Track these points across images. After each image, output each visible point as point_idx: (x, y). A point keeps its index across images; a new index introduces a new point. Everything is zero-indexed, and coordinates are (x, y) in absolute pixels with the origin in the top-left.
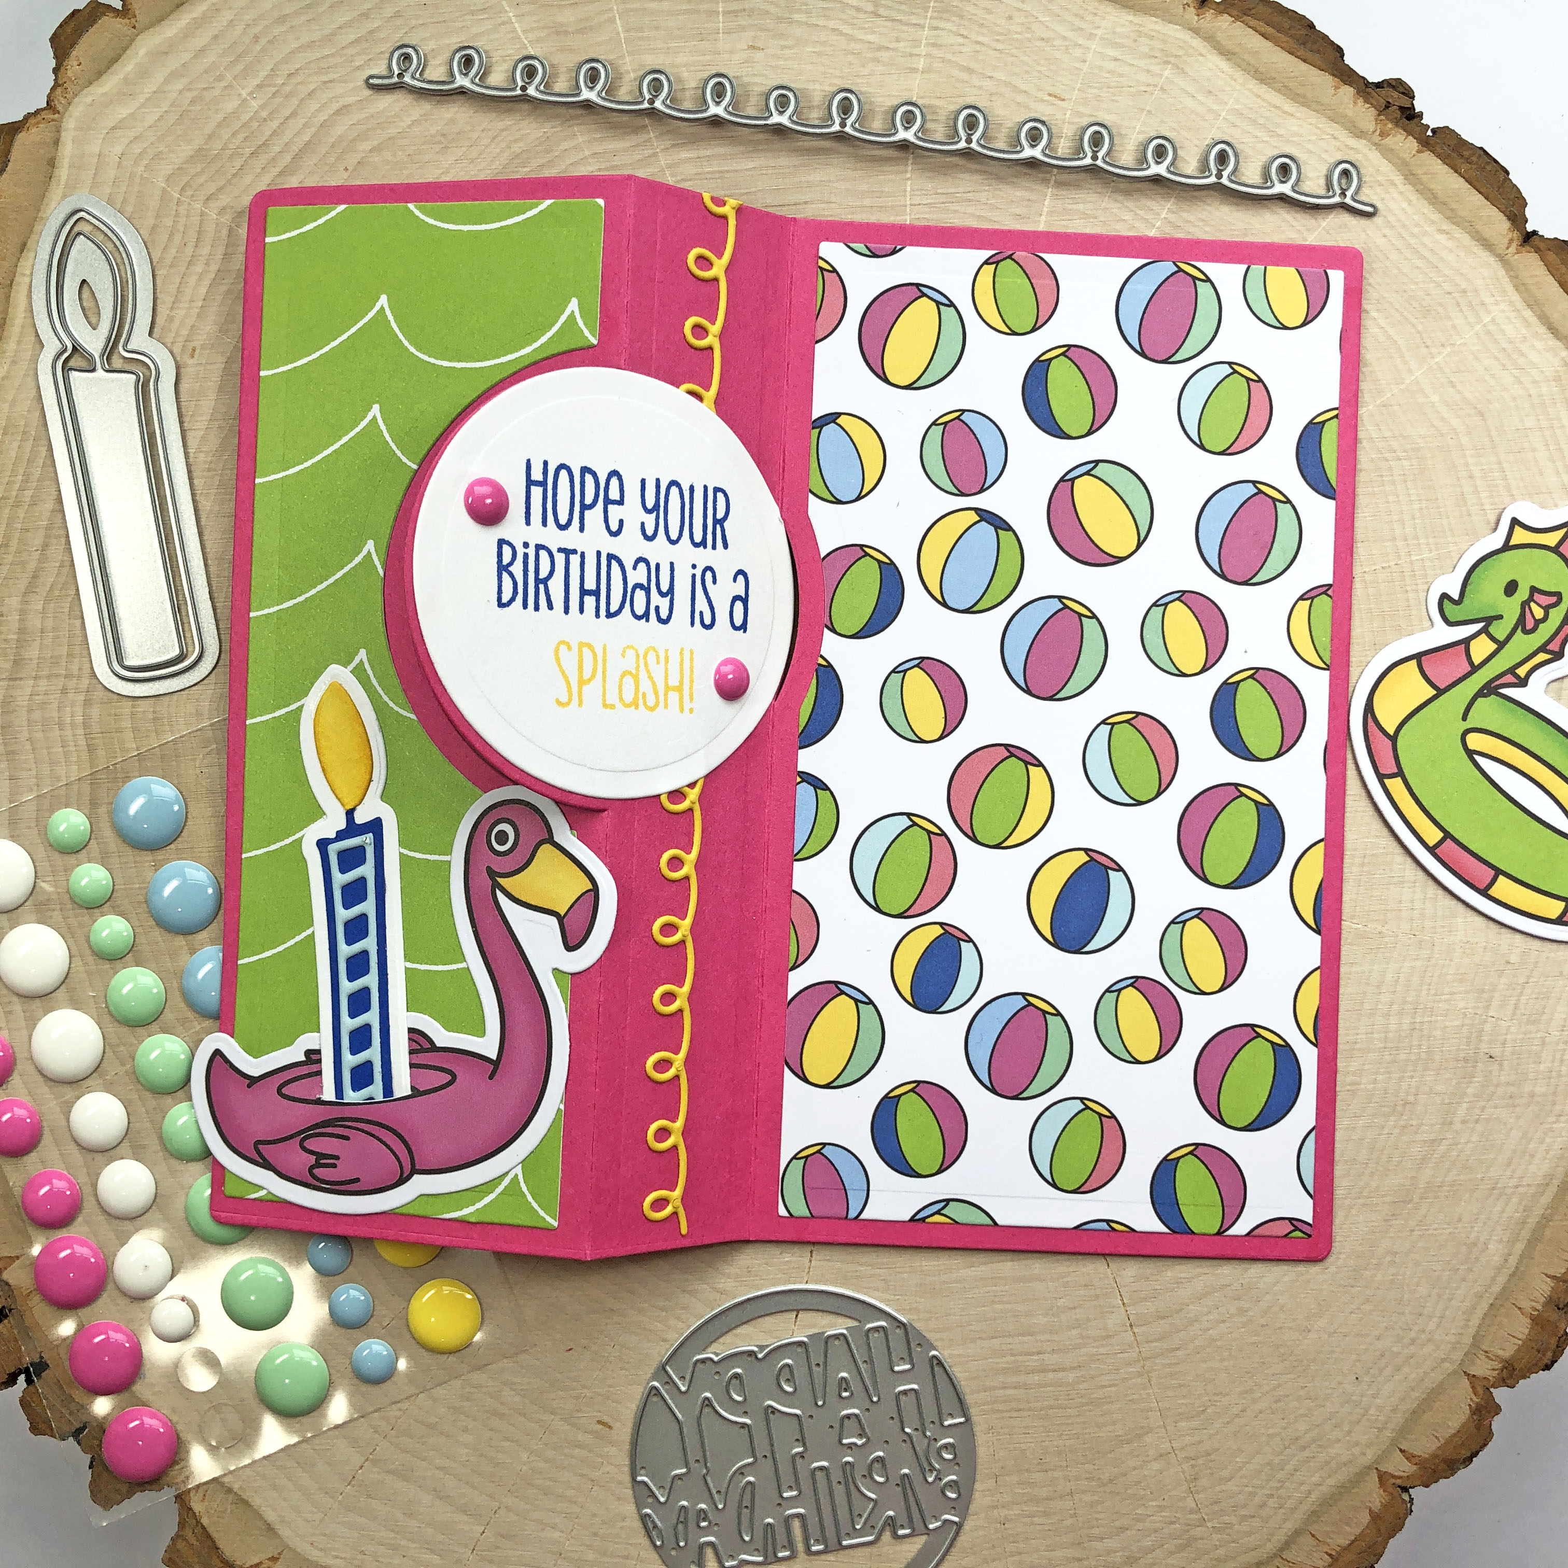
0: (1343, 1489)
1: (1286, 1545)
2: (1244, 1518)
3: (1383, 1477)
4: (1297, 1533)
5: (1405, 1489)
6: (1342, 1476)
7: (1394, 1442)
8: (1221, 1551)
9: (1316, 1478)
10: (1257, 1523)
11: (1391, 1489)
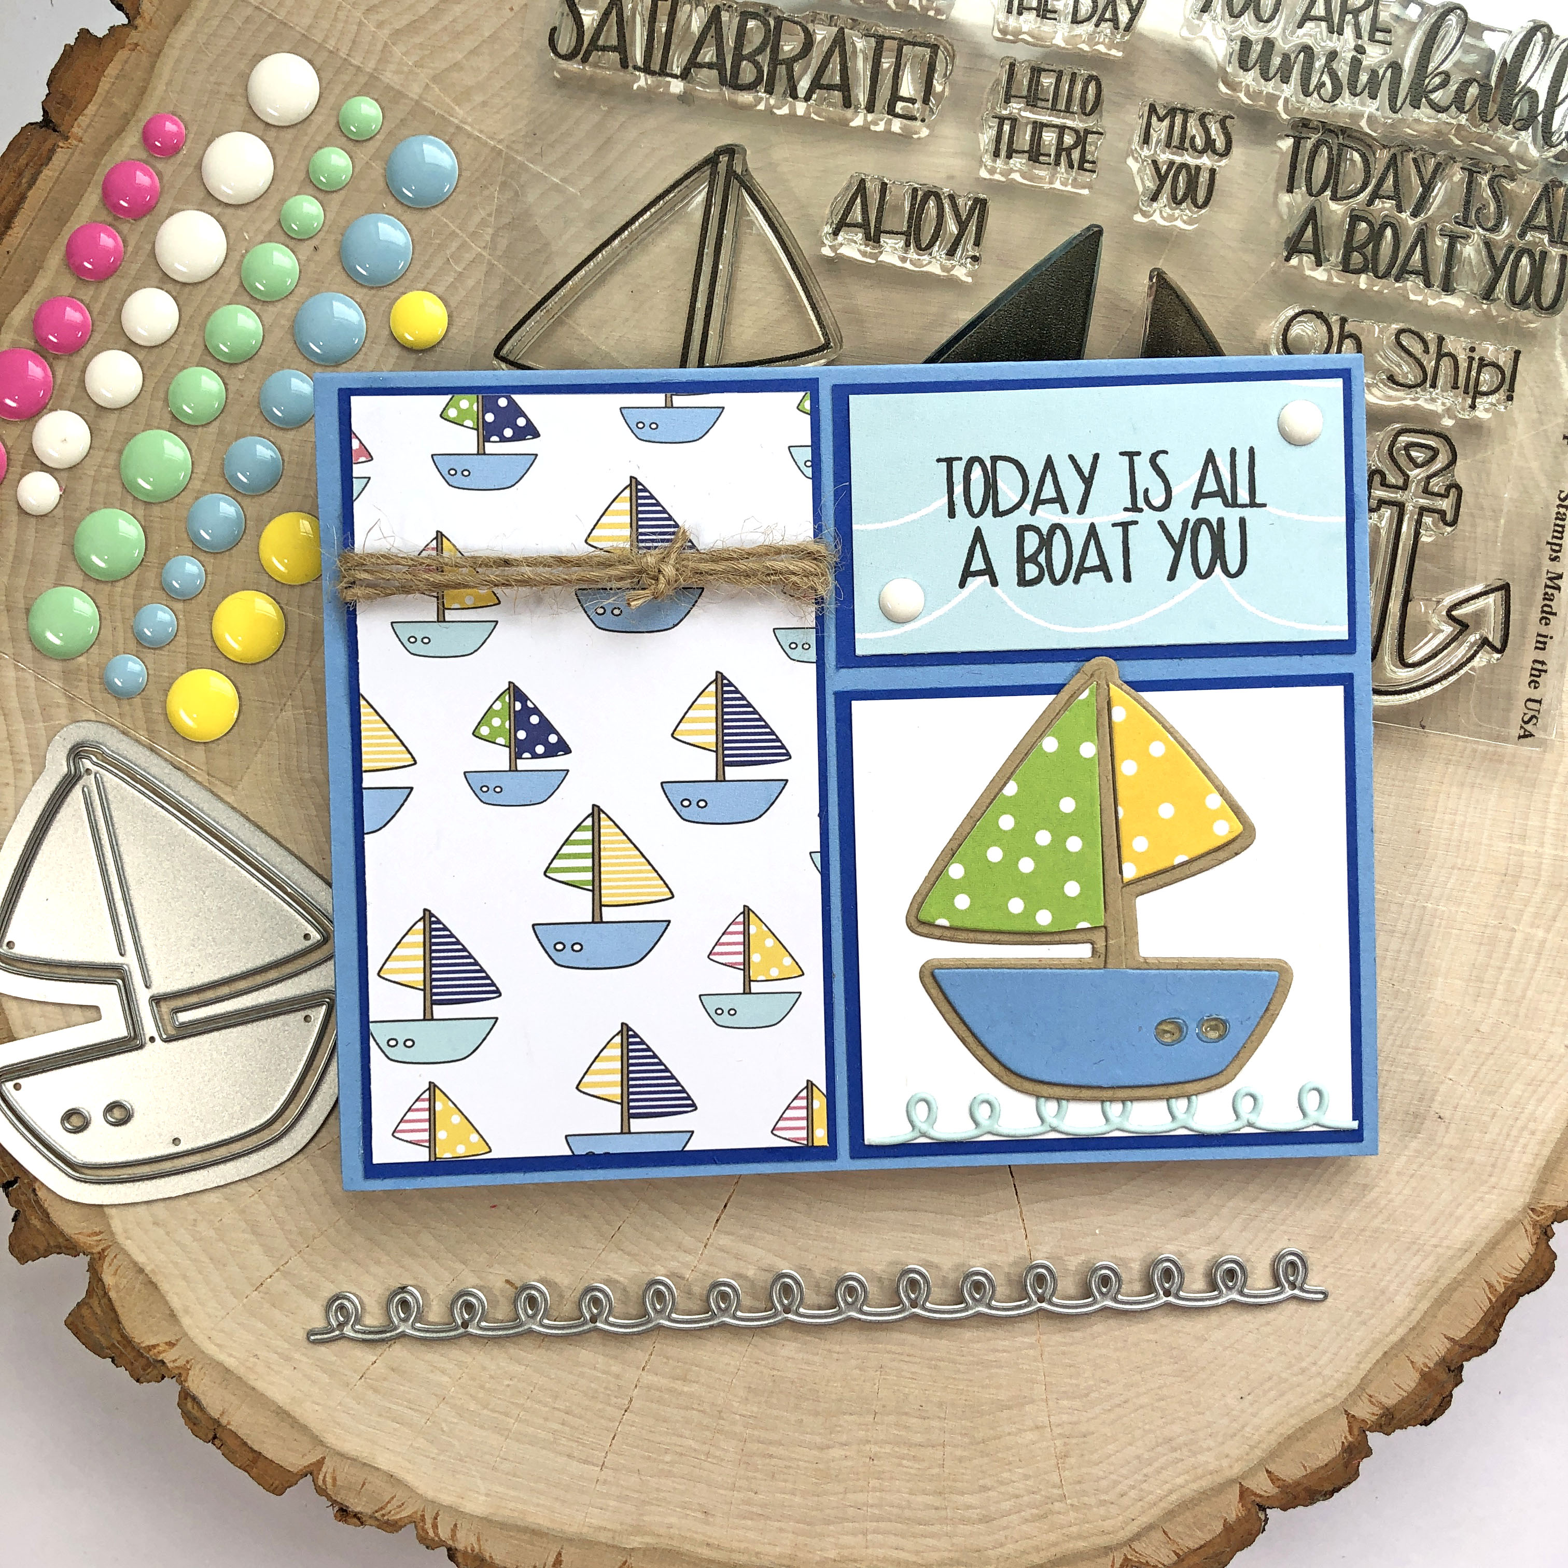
2: (1103, 1503)
3: (1244, 1493)
4: (1150, 1527)
5: (1263, 1508)
7: (1262, 1462)
8: (1074, 1529)
9: (1180, 1481)
10: (1114, 1510)
11: (1249, 1506)
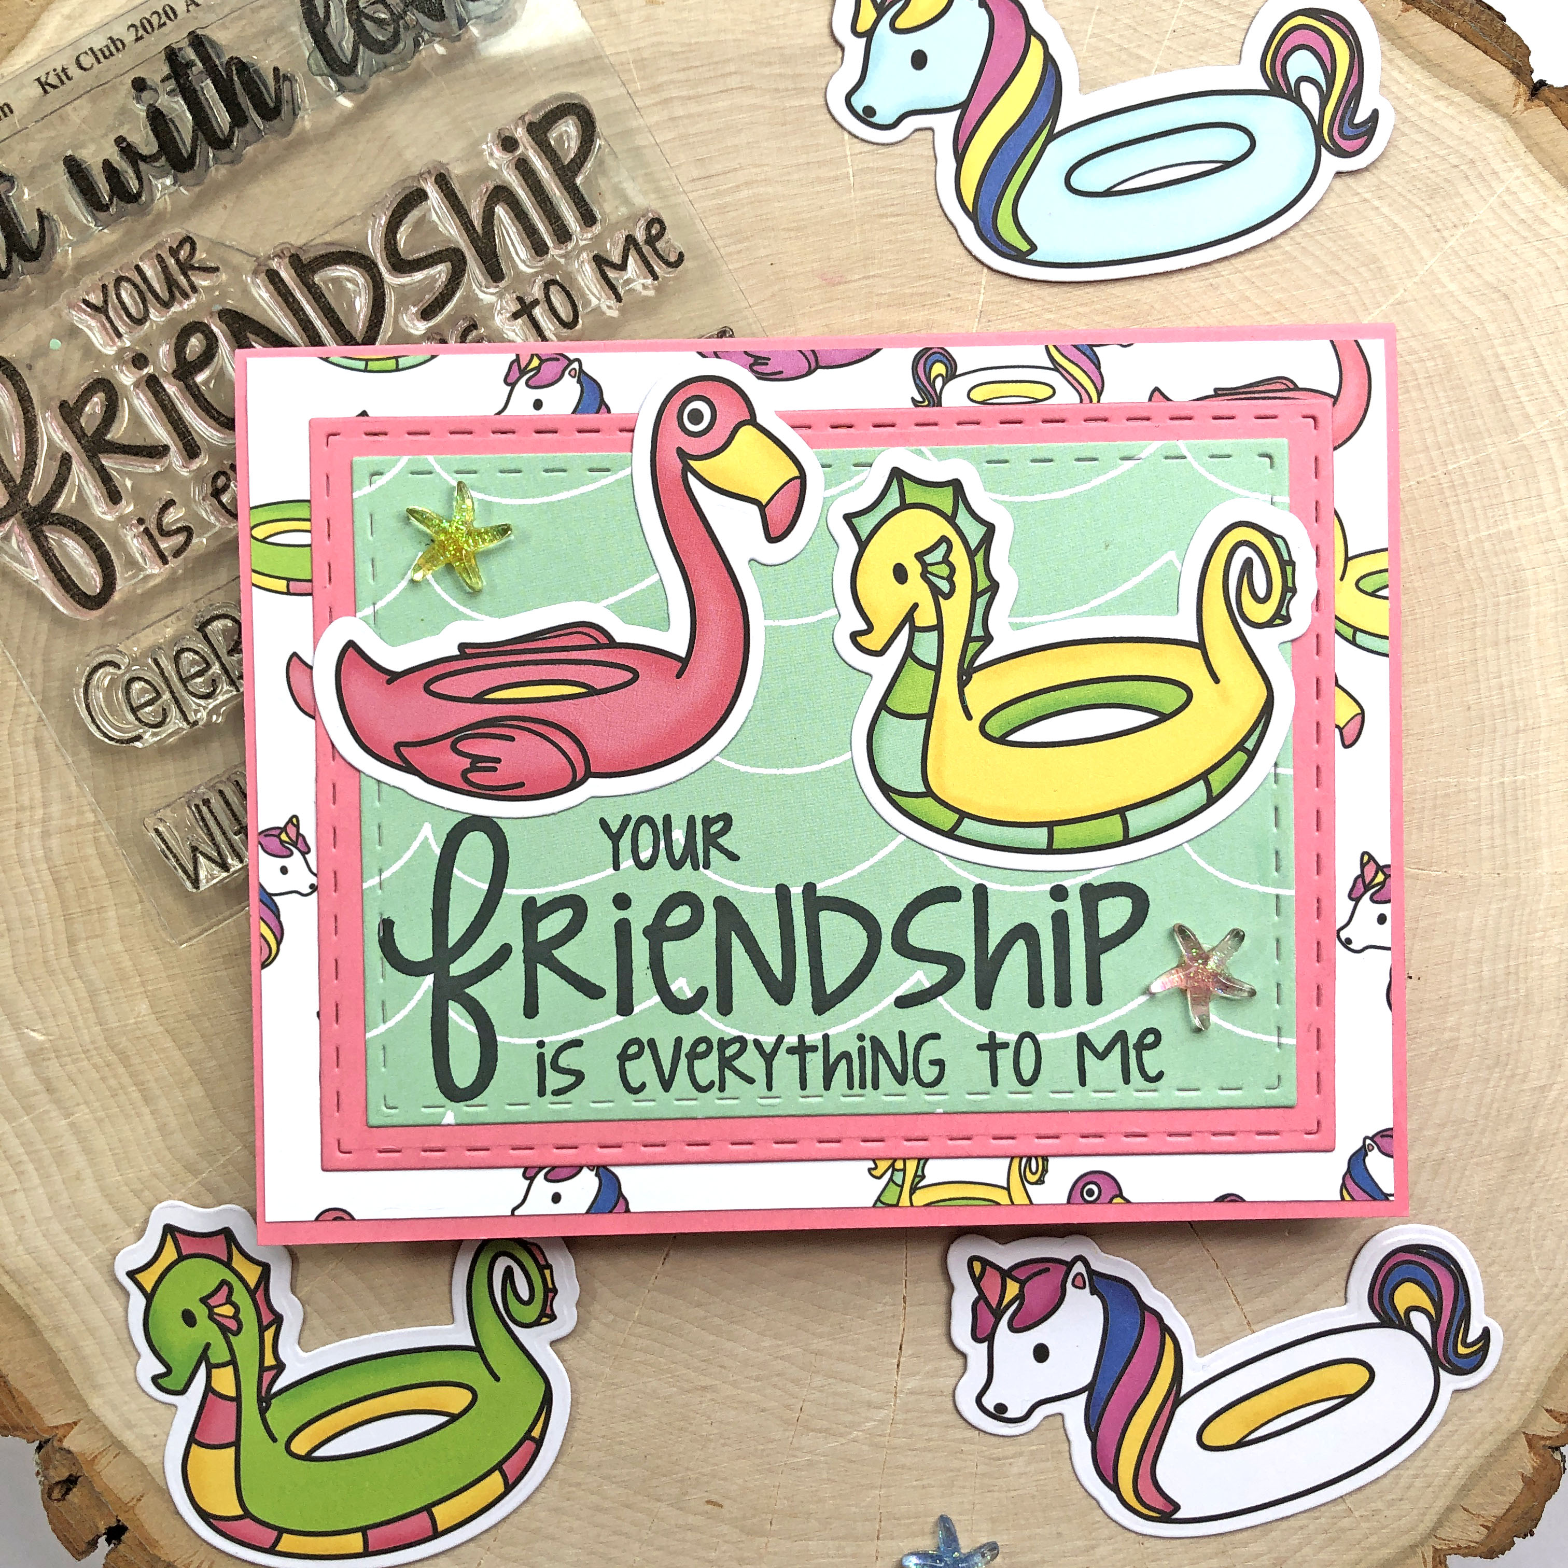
0: (1492, 1459)
1: (1439, 1524)
6: (1488, 1446)
